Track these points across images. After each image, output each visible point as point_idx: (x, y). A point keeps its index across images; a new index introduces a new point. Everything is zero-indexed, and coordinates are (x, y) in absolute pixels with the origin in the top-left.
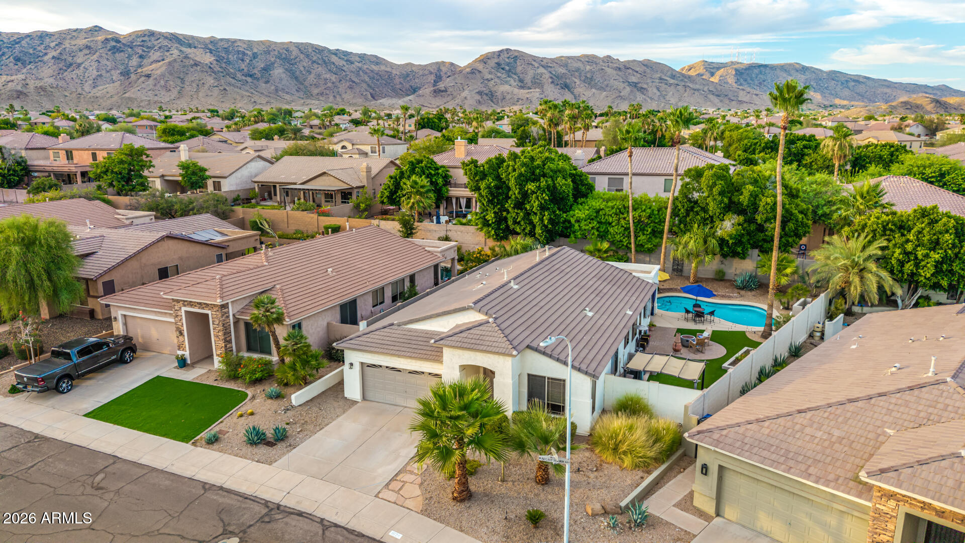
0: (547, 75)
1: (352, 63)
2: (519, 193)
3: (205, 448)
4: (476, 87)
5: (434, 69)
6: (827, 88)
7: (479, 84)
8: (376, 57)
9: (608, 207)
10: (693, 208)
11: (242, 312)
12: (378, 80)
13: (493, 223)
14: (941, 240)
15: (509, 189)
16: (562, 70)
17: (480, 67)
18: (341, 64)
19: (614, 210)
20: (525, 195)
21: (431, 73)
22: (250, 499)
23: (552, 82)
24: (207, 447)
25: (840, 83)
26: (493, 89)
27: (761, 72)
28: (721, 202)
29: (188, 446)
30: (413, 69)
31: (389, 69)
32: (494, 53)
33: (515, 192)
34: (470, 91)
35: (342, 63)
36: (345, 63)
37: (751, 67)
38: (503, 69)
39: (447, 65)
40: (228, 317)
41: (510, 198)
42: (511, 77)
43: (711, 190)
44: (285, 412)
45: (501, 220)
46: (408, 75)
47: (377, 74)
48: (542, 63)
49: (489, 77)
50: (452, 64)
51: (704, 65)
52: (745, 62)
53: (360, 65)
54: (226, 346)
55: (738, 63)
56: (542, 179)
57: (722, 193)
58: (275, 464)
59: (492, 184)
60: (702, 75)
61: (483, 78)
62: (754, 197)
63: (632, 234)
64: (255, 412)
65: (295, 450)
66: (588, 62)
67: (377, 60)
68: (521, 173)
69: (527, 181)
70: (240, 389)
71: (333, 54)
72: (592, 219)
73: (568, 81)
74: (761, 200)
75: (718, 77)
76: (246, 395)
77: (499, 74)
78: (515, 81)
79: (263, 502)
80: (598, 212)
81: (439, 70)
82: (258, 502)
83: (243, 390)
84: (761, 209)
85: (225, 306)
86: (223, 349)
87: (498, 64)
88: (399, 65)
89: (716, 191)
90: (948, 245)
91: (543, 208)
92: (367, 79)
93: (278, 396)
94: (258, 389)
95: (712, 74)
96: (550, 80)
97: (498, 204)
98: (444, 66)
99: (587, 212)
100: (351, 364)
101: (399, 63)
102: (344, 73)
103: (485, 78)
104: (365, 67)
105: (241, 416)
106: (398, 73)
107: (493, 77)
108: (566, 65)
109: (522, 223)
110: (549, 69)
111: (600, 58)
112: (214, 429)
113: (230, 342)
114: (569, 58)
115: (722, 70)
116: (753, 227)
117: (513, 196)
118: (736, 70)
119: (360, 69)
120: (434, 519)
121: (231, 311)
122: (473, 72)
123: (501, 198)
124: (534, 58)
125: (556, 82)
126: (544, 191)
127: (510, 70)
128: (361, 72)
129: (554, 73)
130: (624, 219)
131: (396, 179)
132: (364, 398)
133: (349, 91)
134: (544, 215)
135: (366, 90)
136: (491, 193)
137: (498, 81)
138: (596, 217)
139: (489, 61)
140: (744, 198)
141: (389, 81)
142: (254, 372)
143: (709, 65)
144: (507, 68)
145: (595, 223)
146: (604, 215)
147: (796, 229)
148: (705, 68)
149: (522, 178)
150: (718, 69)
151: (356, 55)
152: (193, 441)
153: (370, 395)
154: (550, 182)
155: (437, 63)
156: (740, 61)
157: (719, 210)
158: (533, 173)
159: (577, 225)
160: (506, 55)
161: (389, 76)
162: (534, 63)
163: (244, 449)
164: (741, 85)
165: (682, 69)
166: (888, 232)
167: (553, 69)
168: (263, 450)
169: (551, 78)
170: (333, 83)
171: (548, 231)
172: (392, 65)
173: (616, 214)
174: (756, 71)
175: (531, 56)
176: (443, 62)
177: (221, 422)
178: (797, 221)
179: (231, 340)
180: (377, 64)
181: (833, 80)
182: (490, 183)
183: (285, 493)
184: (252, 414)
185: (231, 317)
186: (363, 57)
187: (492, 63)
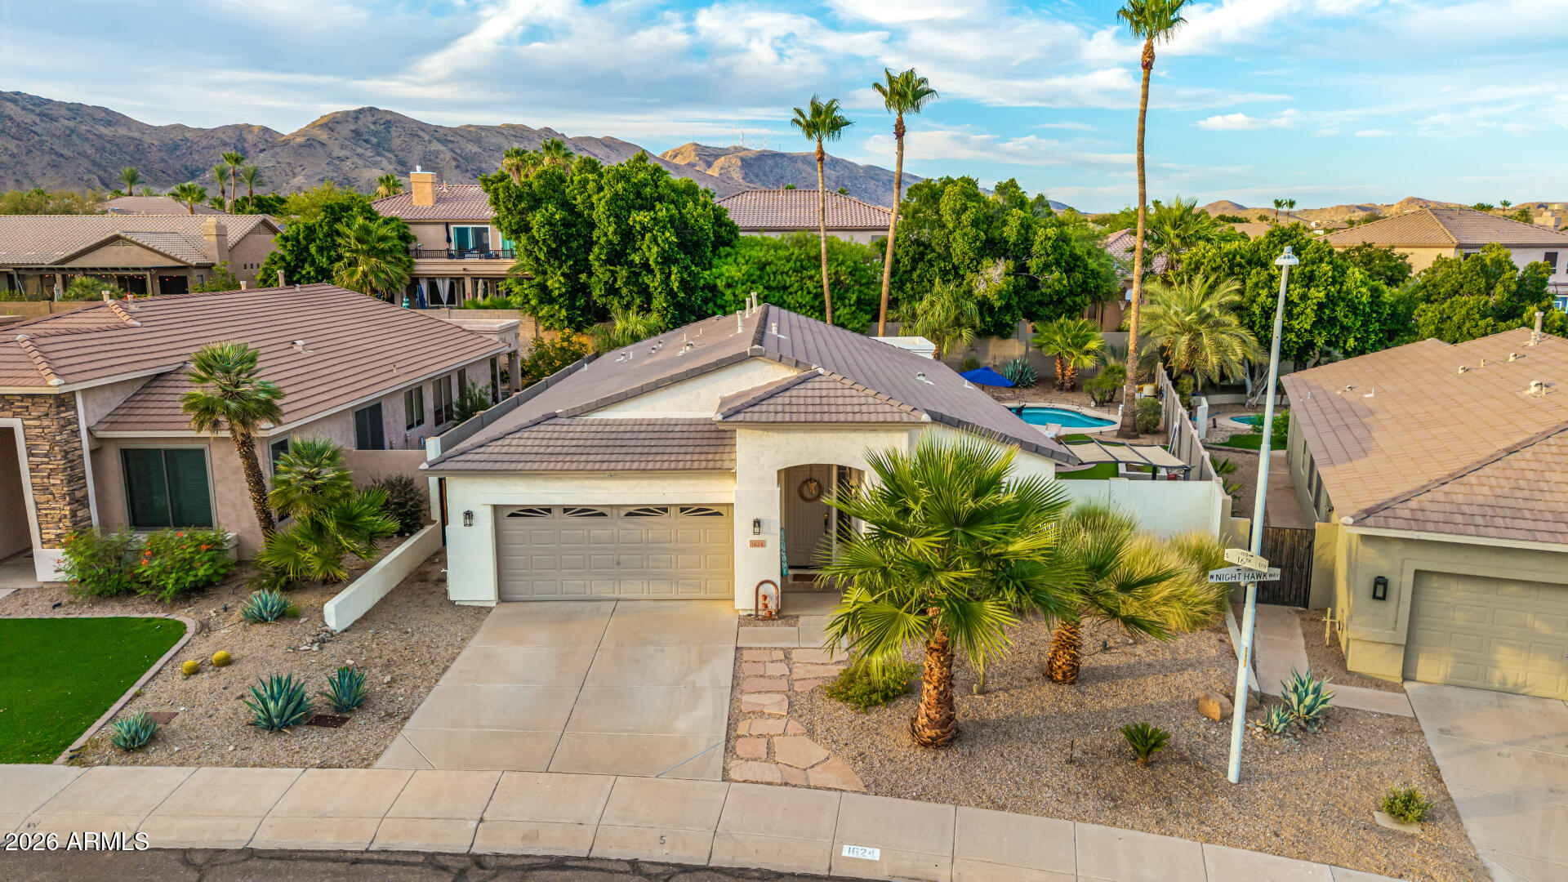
0: (448, 155)
1: (53, 119)
2: (615, 233)
3: (124, 764)
4: (318, 170)
5: (231, 138)
6: (865, 190)
7: (324, 166)
8: (106, 110)
9: (780, 259)
10: (922, 255)
11: (112, 421)
12: (111, 153)
13: (560, 296)
14: (1317, 273)
15: (592, 225)
16: (472, 148)
17: (323, 136)
18: (28, 121)
19: (791, 264)
20: (628, 236)
21: (225, 144)
22: (371, 861)
23: (457, 167)
24: (130, 759)
25: (881, 184)
26: (352, 175)
27: (777, 165)
28: (976, 238)
29: (59, 772)
30: (188, 135)
31: (135, 135)
32: (347, 113)
33: (606, 230)
34: (308, 177)
35: (30, 118)
36: (37, 119)
37: (763, 156)
38: (366, 141)
39: (256, 131)
40: (76, 433)
41: (596, 243)
42: (382, 155)
43: (958, 218)
44: (321, 648)
45: (577, 288)
46: (176, 147)
47: (109, 142)
48: (436, 135)
49: (342, 153)
50: (266, 130)
51: (695, 149)
52: (753, 148)
53: (71, 124)
54: (74, 514)
55: (744, 149)
56: (658, 206)
57: (975, 223)
58: (381, 762)
59: (557, 217)
60: (694, 165)
61: (330, 156)
62: (1026, 227)
63: (828, 304)
64: (235, 656)
65: (410, 724)
66: (515, 136)
67: (110, 118)
68: (617, 194)
69: (630, 208)
70: (149, 615)
71: (8, 100)
72: (753, 282)
73: (483, 165)
74: (1035, 233)
75: (717, 170)
76: (180, 629)
77: (360, 150)
78: (390, 163)
79: (421, 859)
80: (762, 267)
81: (241, 139)
82: (405, 864)
83: (162, 615)
84: (1036, 248)
85: (64, 402)
86: (67, 522)
87: (357, 133)
88: (156, 128)
89: (966, 218)
90: (1326, 280)
91: (667, 260)
92: (90, 151)
93: (284, 615)
94: (209, 610)
95: (709, 165)
96: (454, 163)
97: (568, 257)
98: (251, 132)
99: (745, 268)
100: (469, 515)
101: (156, 124)
102: (36, 138)
103: (335, 154)
104: (84, 128)
105: (195, 671)
106: (156, 143)
107: (348, 154)
108: (478, 140)
109: (624, 291)
110: (450, 145)
111: (534, 132)
112: (126, 712)
113: (83, 502)
114: (483, 128)
115: (723, 158)
116: (1022, 282)
117: (603, 240)
118: (742, 160)
119: (73, 131)
120: (914, 799)
121: (84, 416)
122: (309, 144)
123: (574, 245)
124: (423, 127)
125: (463, 166)
126: (664, 227)
127: (379, 145)
128: (74, 137)
129: (459, 152)
130: (811, 278)
131: (298, 241)
132: (502, 598)
133: (50, 172)
134: (670, 274)
135: (90, 172)
136: (556, 237)
137: (360, 162)
138: (761, 278)
139: (339, 127)
140: (1011, 232)
141: (138, 157)
142: (188, 565)
143: (703, 151)
144: (374, 140)
145: (761, 287)
146: (774, 273)
147: (1085, 282)
148: (698, 155)
149: (619, 203)
150: (717, 157)
151: (61, 104)
152: (66, 754)
153: (519, 587)
154: (674, 212)
155: (236, 127)
156: (746, 146)
157: (971, 254)
158: (638, 195)
159: (728, 292)
160: (370, 119)
161: (137, 147)
162: (421, 134)
163: (257, 745)
164: (751, 182)
165: (665, 155)
166: (1237, 270)
167: (455, 145)
168: (316, 739)
169: (455, 159)
170: (13, 156)
171: (678, 306)
172: (142, 127)
173: (795, 271)
174: (770, 162)
175: (415, 121)
176: (248, 126)
177: (137, 695)
178: (1086, 268)
179: (86, 497)
180: (109, 123)
181: (872, 178)
182: (553, 214)
183: (473, 824)
184: (227, 662)
185: (84, 434)
186: (76, 110)
187: (346, 130)
